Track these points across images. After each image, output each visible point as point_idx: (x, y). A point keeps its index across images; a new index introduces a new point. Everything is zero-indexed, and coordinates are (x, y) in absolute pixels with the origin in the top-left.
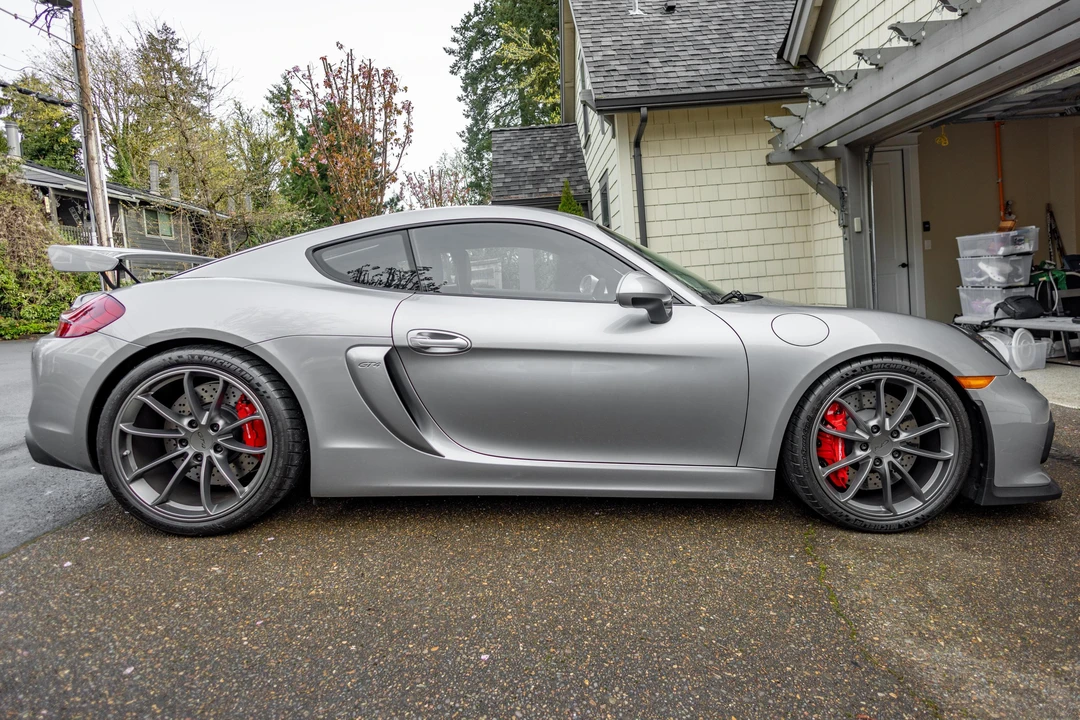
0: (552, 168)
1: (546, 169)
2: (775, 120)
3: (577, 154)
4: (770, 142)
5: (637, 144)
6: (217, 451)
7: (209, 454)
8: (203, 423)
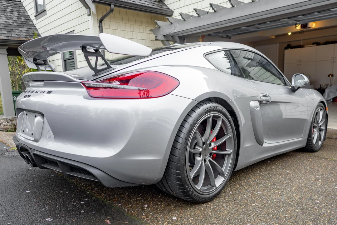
0: (15, 24)
1: (11, 24)
2: (158, 22)
3: (27, 18)
4: (150, 30)
5: (101, 21)
6: (210, 157)
7: (208, 158)
8: (208, 143)
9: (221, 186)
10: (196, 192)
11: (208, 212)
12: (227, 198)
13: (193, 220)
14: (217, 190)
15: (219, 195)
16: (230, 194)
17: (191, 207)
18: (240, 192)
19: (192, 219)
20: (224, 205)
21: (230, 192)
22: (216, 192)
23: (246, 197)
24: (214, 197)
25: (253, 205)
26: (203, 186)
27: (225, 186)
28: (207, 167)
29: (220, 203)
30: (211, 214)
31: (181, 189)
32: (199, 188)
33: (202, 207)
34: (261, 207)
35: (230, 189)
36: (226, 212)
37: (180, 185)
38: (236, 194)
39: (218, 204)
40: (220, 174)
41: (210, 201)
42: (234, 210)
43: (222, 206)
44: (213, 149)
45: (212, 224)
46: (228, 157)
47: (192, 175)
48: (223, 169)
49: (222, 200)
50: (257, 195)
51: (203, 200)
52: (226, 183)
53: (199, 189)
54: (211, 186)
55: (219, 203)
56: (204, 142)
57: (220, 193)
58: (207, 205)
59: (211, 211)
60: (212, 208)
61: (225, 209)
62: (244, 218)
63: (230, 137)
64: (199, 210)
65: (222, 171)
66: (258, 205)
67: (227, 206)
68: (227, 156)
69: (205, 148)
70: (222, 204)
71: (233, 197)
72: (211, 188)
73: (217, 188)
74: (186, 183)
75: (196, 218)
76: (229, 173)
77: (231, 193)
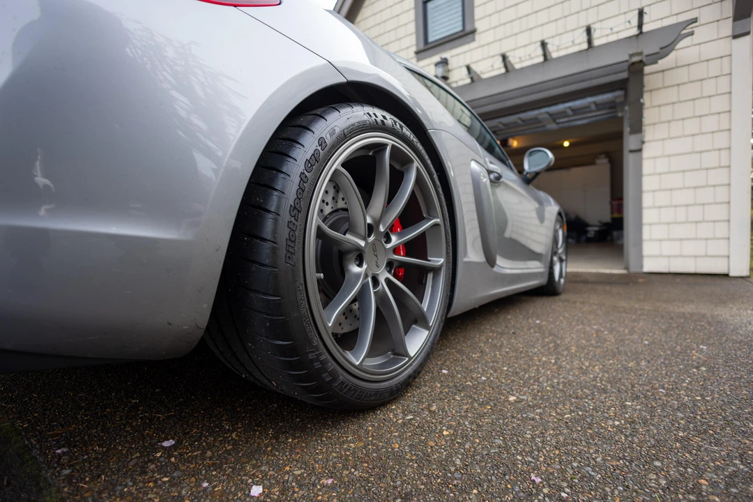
6: (389, 272)
7: (384, 275)
8: (382, 229)
9: (422, 354)
10: (345, 374)
11: (389, 440)
12: (439, 385)
13: (333, 487)
14: (411, 365)
15: (417, 380)
16: (444, 374)
17: (335, 425)
18: (467, 369)
19: (330, 481)
20: (434, 408)
21: (441, 369)
22: (409, 371)
23: (484, 378)
24: (404, 386)
25: (512, 399)
26: (370, 354)
27: (431, 352)
28: (382, 298)
29: (423, 403)
30: (400, 446)
31: (290, 366)
32: (358, 361)
33: (371, 424)
34: (535, 402)
35: (439, 363)
36: (445, 433)
37: (282, 351)
38: (458, 373)
39: (418, 408)
40: (415, 322)
41: (394, 399)
42: (467, 423)
43: (430, 411)
44: (396, 250)
45: (406, 498)
46: (433, 278)
47: (331, 318)
48: (425, 306)
49: (426, 392)
50: (506, 371)
51: (373, 398)
52: (433, 344)
53: (357, 363)
54: (395, 354)
55: (420, 402)
56: (369, 224)
57: (419, 373)
58: (384, 415)
59: (399, 436)
60: (400, 421)
61: (441, 423)
62: (507, 449)
63: (436, 225)
64: (360, 437)
65: (421, 310)
66: (525, 397)
67: (443, 410)
68: (430, 276)
69: (373, 243)
70: (430, 405)
71: (452, 381)
72: (395, 362)
73: (410, 358)
74: (310, 342)
75: (346, 472)
76: (439, 317)
77: (444, 371)
